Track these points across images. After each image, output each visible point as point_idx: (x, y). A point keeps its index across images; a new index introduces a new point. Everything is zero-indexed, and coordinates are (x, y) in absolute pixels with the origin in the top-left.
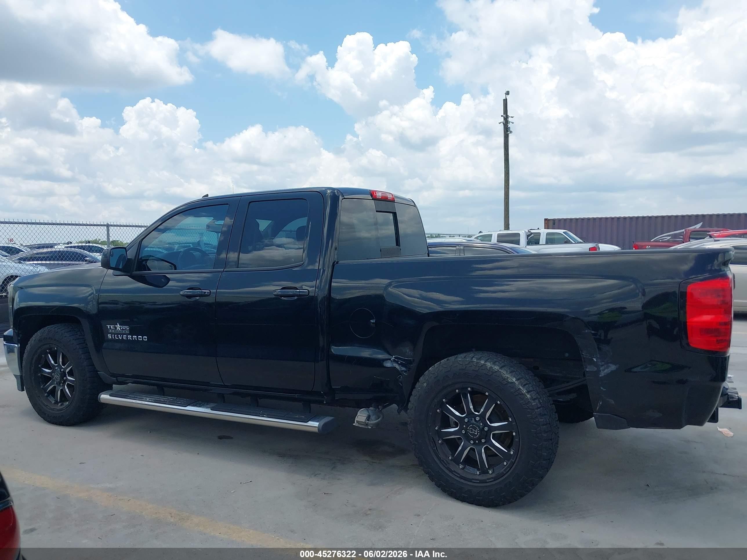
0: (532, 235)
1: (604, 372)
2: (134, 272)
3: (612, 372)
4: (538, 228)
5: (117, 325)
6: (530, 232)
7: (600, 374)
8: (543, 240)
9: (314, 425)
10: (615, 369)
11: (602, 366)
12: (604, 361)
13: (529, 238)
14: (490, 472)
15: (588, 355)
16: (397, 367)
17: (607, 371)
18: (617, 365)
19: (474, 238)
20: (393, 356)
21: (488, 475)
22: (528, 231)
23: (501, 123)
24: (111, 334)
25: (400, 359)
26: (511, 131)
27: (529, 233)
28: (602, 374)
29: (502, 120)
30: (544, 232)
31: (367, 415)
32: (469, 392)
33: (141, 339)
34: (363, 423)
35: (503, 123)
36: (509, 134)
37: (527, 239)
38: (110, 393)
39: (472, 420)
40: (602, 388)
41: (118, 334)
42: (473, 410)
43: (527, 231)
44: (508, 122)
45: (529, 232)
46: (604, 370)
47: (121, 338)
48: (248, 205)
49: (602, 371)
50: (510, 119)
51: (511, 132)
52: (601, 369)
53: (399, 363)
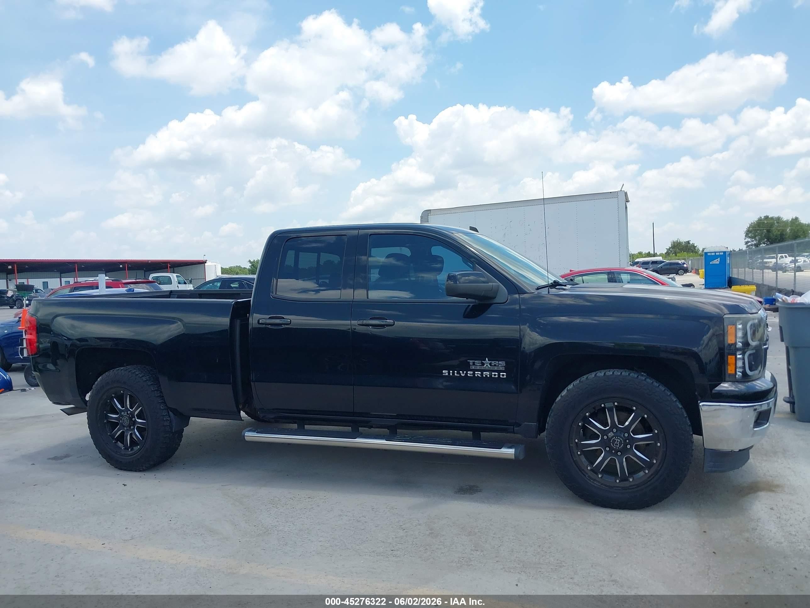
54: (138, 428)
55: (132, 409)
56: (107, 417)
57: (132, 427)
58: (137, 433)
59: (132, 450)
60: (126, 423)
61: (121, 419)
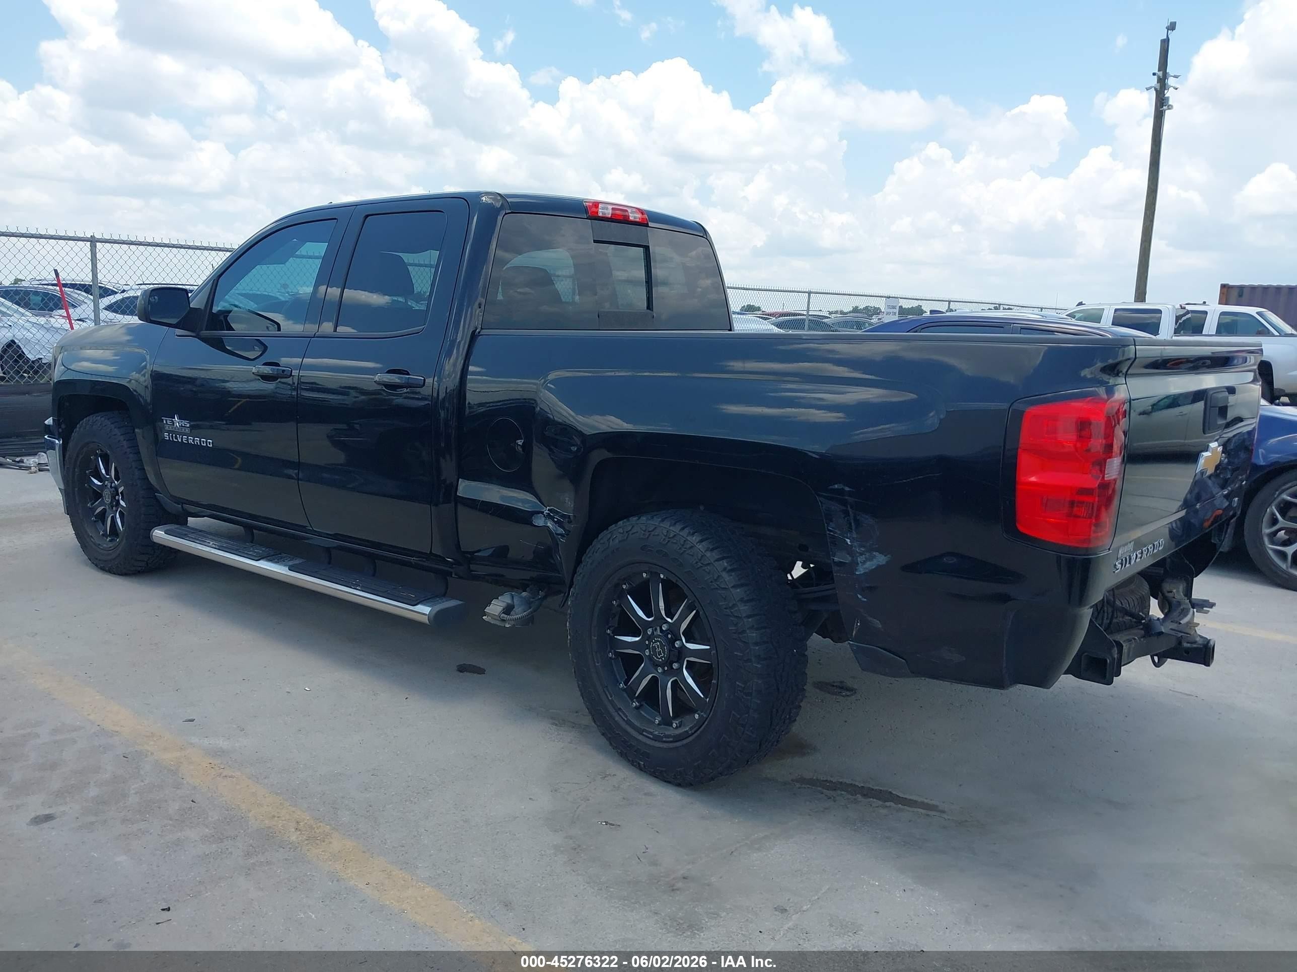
0: (1189, 316)
1: (865, 566)
2: (202, 332)
3: (879, 567)
4: (1205, 303)
5: (174, 418)
6: (1184, 308)
7: (856, 570)
8: (1211, 325)
9: (424, 610)
10: (884, 563)
11: (861, 554)
12: (864, 547)
13: (1180, 321)
14: (674, 725)
15: (839, 532)
16: (550, 524)
17: (870, 565)
18: (888, 556)
19: (1067, 315)
20: (548, 508)
21: (671, 728)
22: (1181, 306)
23: (1151, 88)
24: (169, 432)
25: (557, 513)
26: (1170, 105)
27: (1182, 312)
28: (861, 570)
29: (1154, 81)
30: (1215, 310)
31: (505, 603)
32: (663, 581)
33: (205, 445)
34: (495, 617)
35: (1156, 89)
36: (1167, 111)
37: (1176, 324)
38: (166, 529)
39: (656, 629)
40: (859, 596)
41: (177, 433)
42: (663, 613)
43: (1178, 306)
44: (1166, 86)
45: (1182, 308)
46: (864, 563)
47: (180, 441)
48: (362, 220)
49: (860, 564)
50: (1171, 81)
51: (1170, 107)
52: (859, 559)
53: (556, 520)
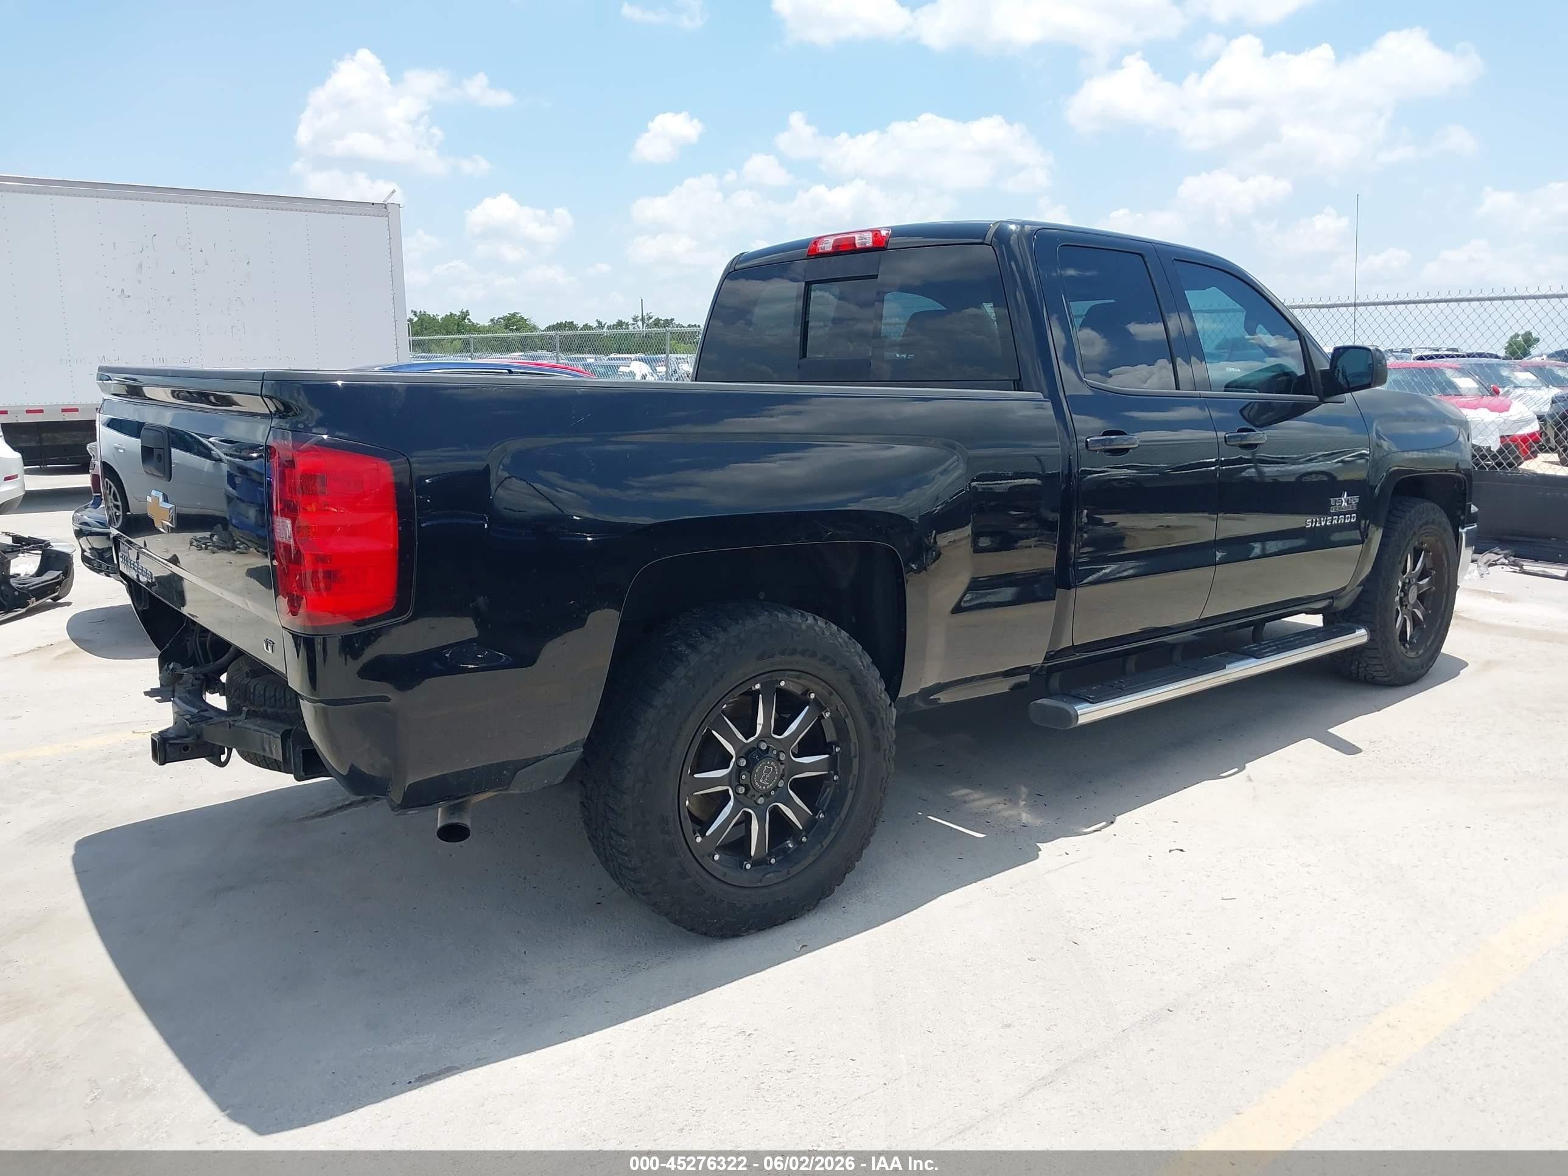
54: (749, 731)
55: (728, 790)
56: (810, 824)
57: (763, 746)
58: (760, 719)
59: (807, 692)
60: (768, 771)
61: (776, 788)
